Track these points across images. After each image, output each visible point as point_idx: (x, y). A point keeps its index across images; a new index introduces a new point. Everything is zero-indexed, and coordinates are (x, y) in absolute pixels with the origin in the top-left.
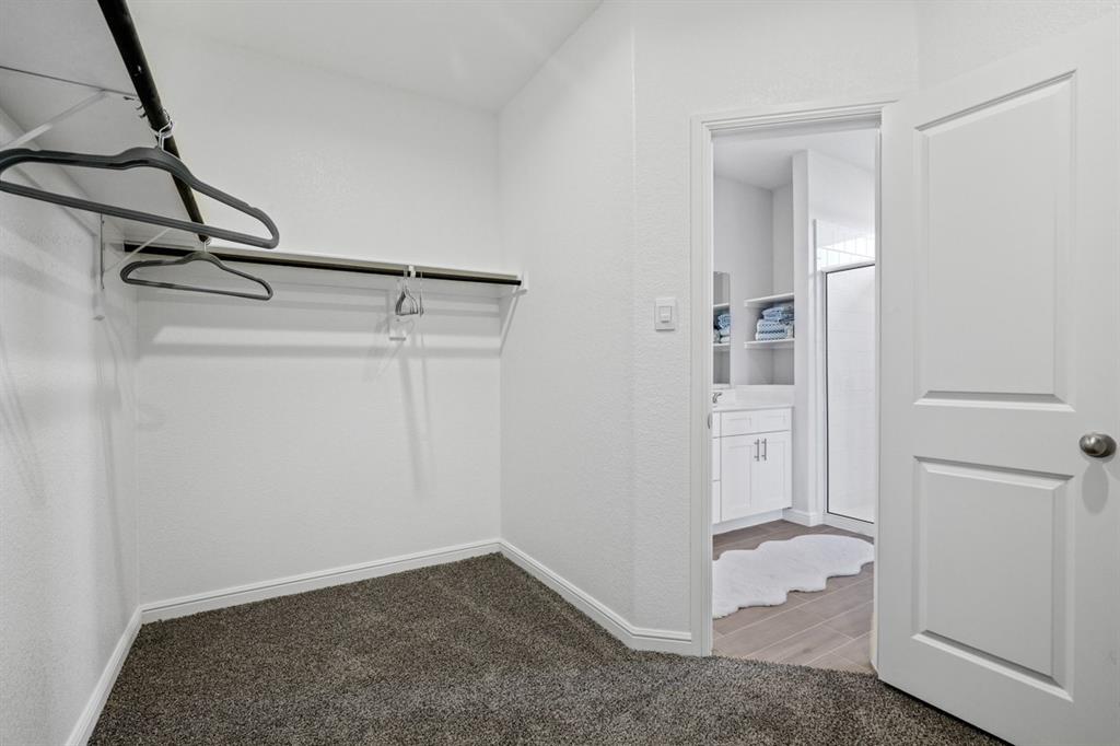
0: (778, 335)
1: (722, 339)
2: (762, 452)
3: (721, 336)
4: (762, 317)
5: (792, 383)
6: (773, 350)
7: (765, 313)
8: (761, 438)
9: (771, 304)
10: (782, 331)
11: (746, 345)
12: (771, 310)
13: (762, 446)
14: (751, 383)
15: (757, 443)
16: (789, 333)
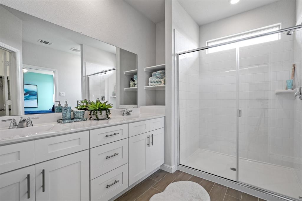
0: (158, 83)
1: (136, 86)
2: (151, 141)
3: (135, 84)
4: (151, 76)
5: (164, 105)
6: (156, 91)
7: (153, 74)
8: (150, 134)
9: (155, 70)
10: (160, 82)
11: (145, 88)
12: (155, 72)
13: (151, 138)
14: (147, 105)
15: (149, 137)
16: (163, 82)
